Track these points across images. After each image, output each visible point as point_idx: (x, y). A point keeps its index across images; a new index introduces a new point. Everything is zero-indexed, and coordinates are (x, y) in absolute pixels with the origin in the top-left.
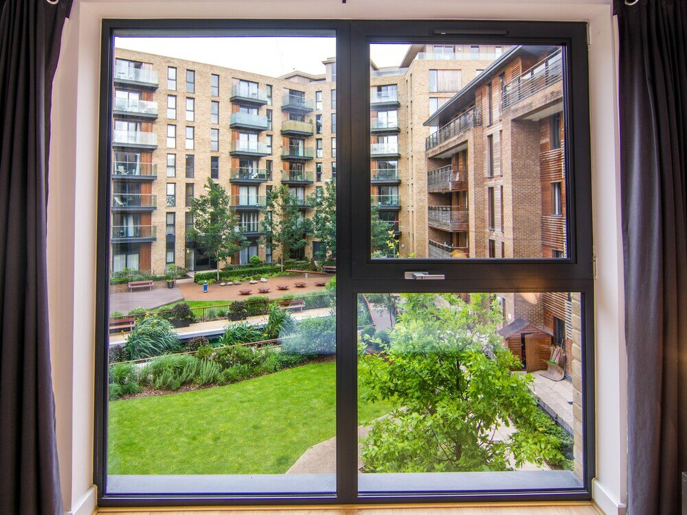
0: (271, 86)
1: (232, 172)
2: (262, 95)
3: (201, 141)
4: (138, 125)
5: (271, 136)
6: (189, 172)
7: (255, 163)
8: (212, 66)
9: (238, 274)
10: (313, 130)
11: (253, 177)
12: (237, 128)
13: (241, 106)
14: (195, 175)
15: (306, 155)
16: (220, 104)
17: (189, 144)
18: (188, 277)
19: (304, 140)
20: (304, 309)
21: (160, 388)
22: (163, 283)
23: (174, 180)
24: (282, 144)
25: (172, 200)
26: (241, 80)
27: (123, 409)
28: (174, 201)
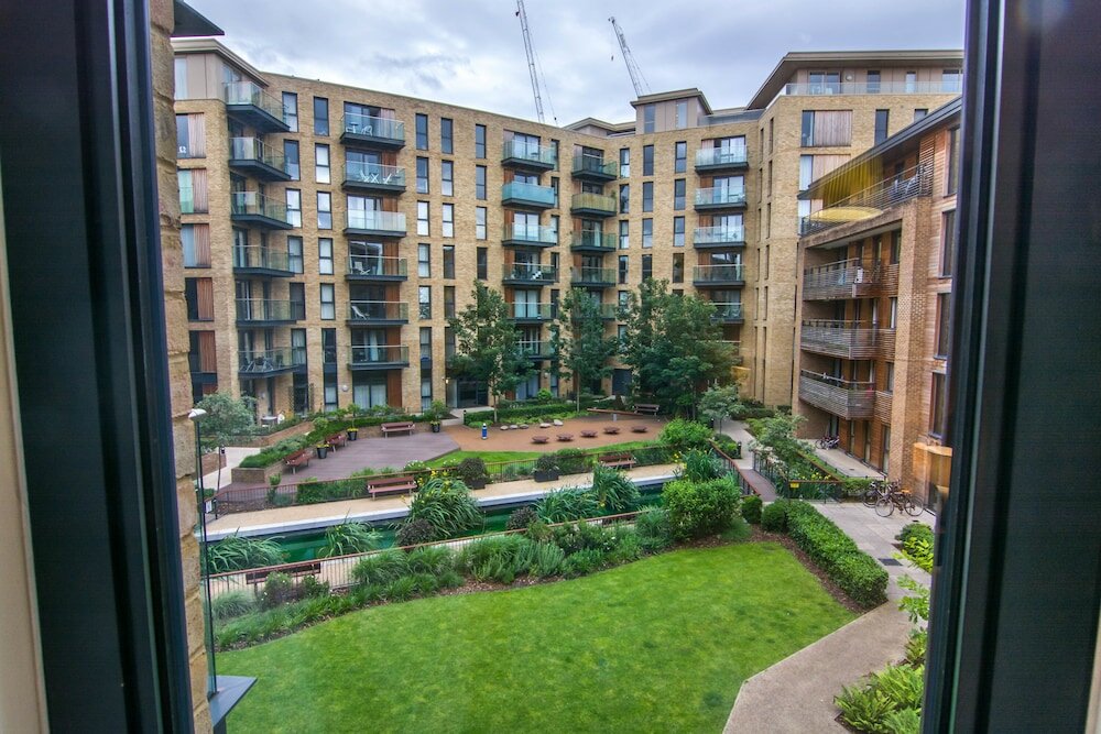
0: (557, 142)
1: (506, 270)
2: (547, 156)
3: (463, 224)
4: (378, 201)
5: (557, 217)
6: (449, 271)
7: (535, 257)
8: (477, 113)
9: (520, 414)
10: (616, 208)
11: (534, 277)
12: (512, 206)
13: (517, 173)
14: (456, 275)
15: (605, 245)
16: (488, 171)
17: (447, 230)
18: (452, 417)
19: (601, 223)
20: (635, 466)
21: (486, 580)
22: (424, 426)
23: (428, 282)
24: (572, 228)
25: (426, 310)
26: (516, 133)
27: (448, 611)
28: (429, 311)
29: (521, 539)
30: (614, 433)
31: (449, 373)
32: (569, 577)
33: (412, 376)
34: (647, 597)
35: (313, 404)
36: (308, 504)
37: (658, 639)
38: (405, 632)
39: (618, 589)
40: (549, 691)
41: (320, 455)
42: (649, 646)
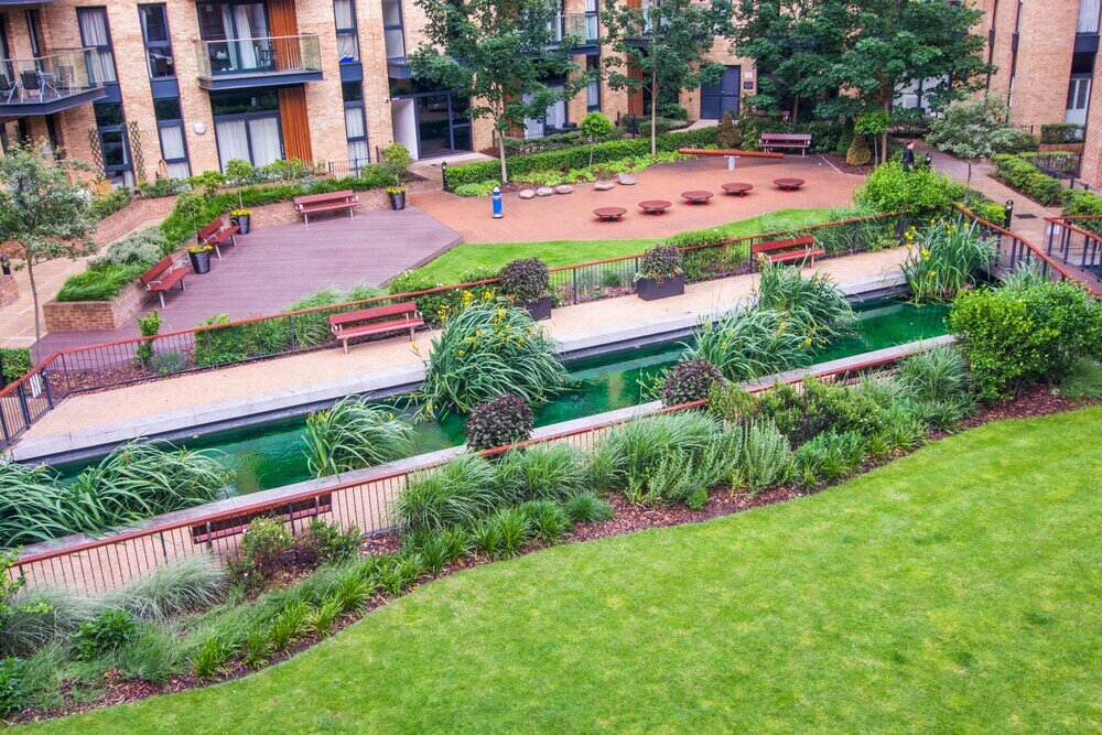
9: (546, 165)
21: (657, 505)
22: (376, 198)
29: (706, 422)
30: (741, 193)
31: (398, 89)
32: (807, 489)
33: (326, 98)
34: (981, 520)
35: (141, 163)
36: (221, 366)
37: (1048, 607)
38: (548, 622)
39: (917, 509)
40: (897, 725)
41: (196, 265)
42: (1035, 620)
